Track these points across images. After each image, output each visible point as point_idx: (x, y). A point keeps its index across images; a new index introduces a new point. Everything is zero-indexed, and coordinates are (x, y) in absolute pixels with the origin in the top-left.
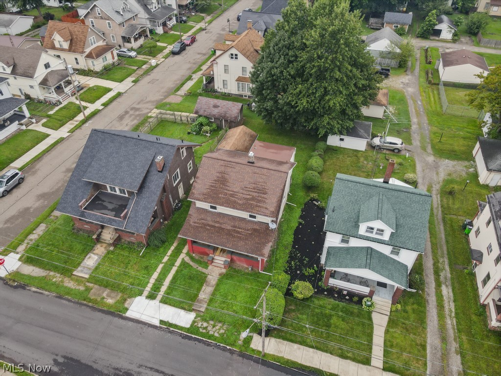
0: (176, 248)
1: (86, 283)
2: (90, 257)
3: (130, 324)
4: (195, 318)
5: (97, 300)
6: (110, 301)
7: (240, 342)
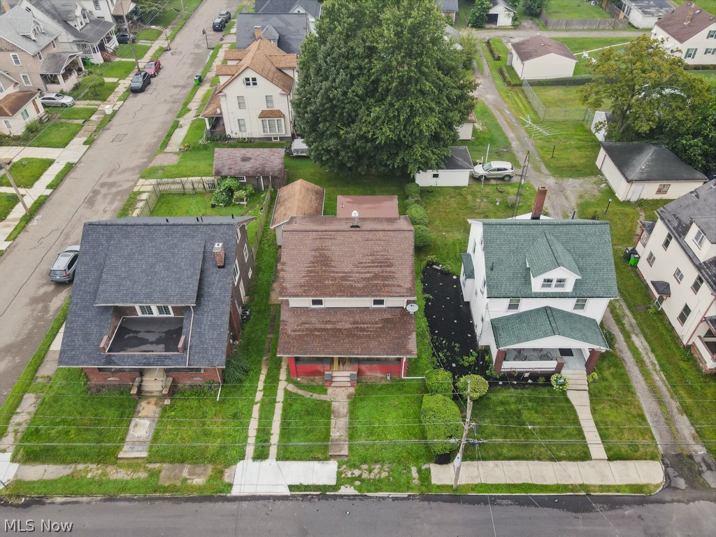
0: (268, 376)
1: (147, 465)
2: (136, 425)
3: (245, 504)
4: (339, 468)
5: (175, 486)
6: (198, 481)
7: (416, 482)
